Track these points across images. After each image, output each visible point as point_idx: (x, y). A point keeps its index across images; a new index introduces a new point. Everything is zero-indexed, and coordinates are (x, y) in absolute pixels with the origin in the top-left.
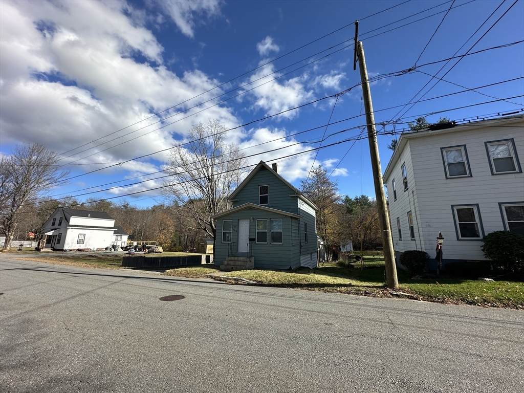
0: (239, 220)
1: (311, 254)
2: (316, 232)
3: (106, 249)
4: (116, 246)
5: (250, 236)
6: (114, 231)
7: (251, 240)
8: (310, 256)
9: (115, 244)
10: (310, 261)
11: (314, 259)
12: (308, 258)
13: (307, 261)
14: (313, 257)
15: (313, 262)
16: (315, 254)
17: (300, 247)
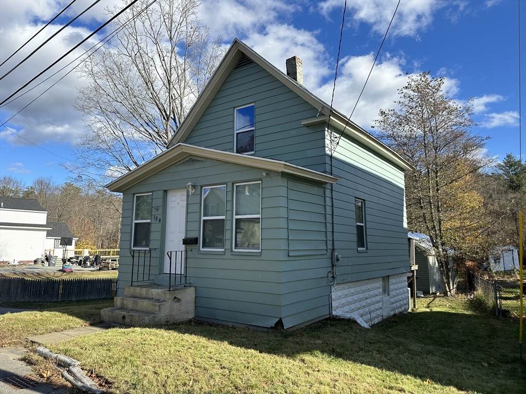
0: (166, 192)
1: (386, 278)
2: (405, 225)
3: (35, 262)
5: (187, 231)
6: (47, 230)
7: (186, 242)
8: (379, 284)
10: (378, 298)
11: (398, 292)
12: (369, 290)
13: (367, 298)
14: (391, 287)
15: (392, 300)
16: (401, 279)
17: (330, 260)
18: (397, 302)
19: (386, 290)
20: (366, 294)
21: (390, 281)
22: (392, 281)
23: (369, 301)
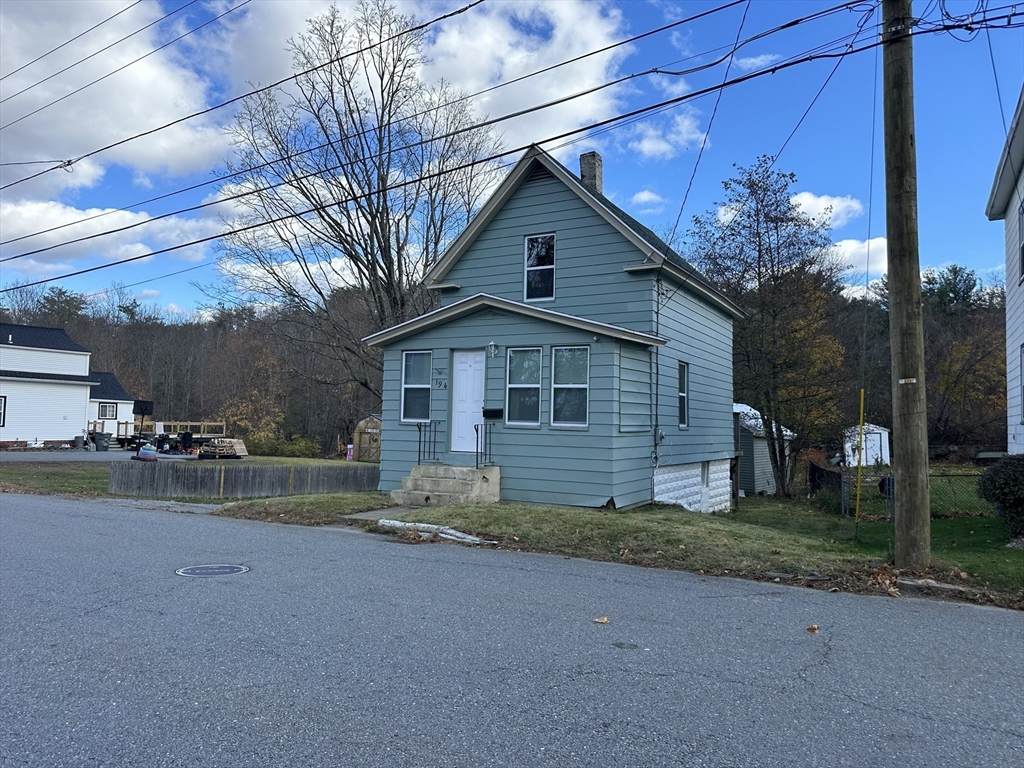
0: (452, 351)
1: (706, 464)
3: (73, 443)
4: (101, 434)
5: (486, 401)
6: (92, 387)
7: (487, 414)
8: (698, 471)
9: (98, 430)
10: (696, 489)
11: (718, 483)
12: (688, 477)
13: (685, 487)
14: (711, 476)
15: (712, 493)
16: (723, 467)
17: (653, 438)
18: (716, 496)
19: (705, 480)
20: (685, 482)
21: (710, 467)
22: (712, 468)
23: (687, 490)
